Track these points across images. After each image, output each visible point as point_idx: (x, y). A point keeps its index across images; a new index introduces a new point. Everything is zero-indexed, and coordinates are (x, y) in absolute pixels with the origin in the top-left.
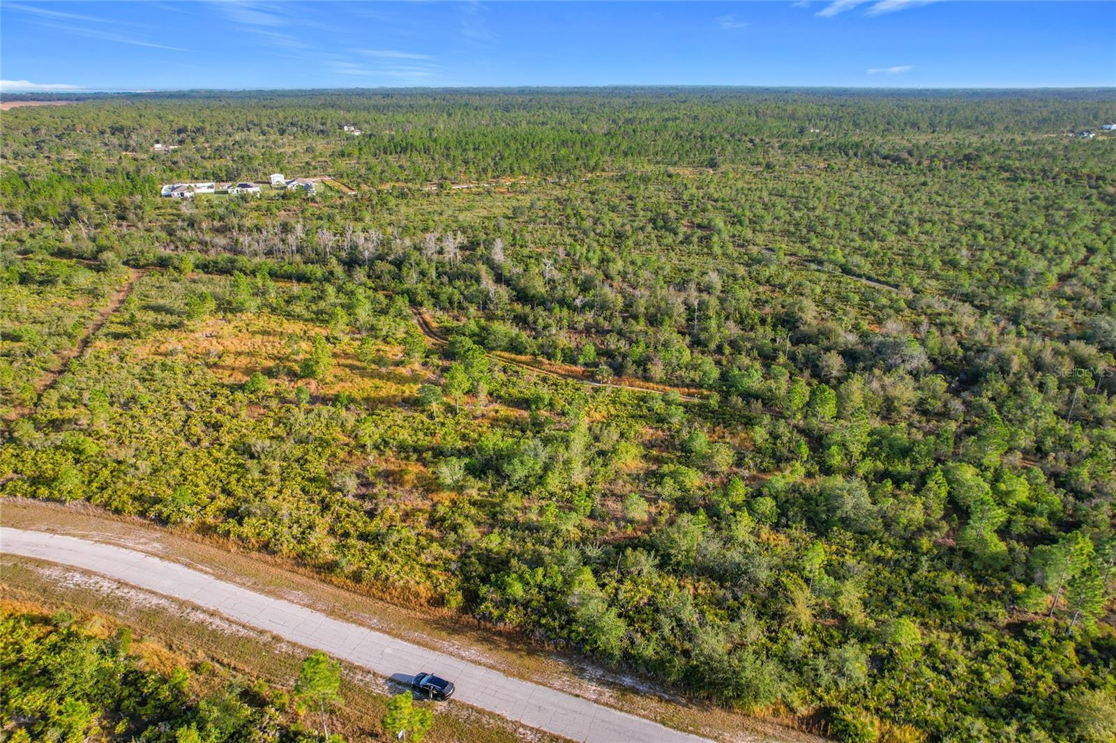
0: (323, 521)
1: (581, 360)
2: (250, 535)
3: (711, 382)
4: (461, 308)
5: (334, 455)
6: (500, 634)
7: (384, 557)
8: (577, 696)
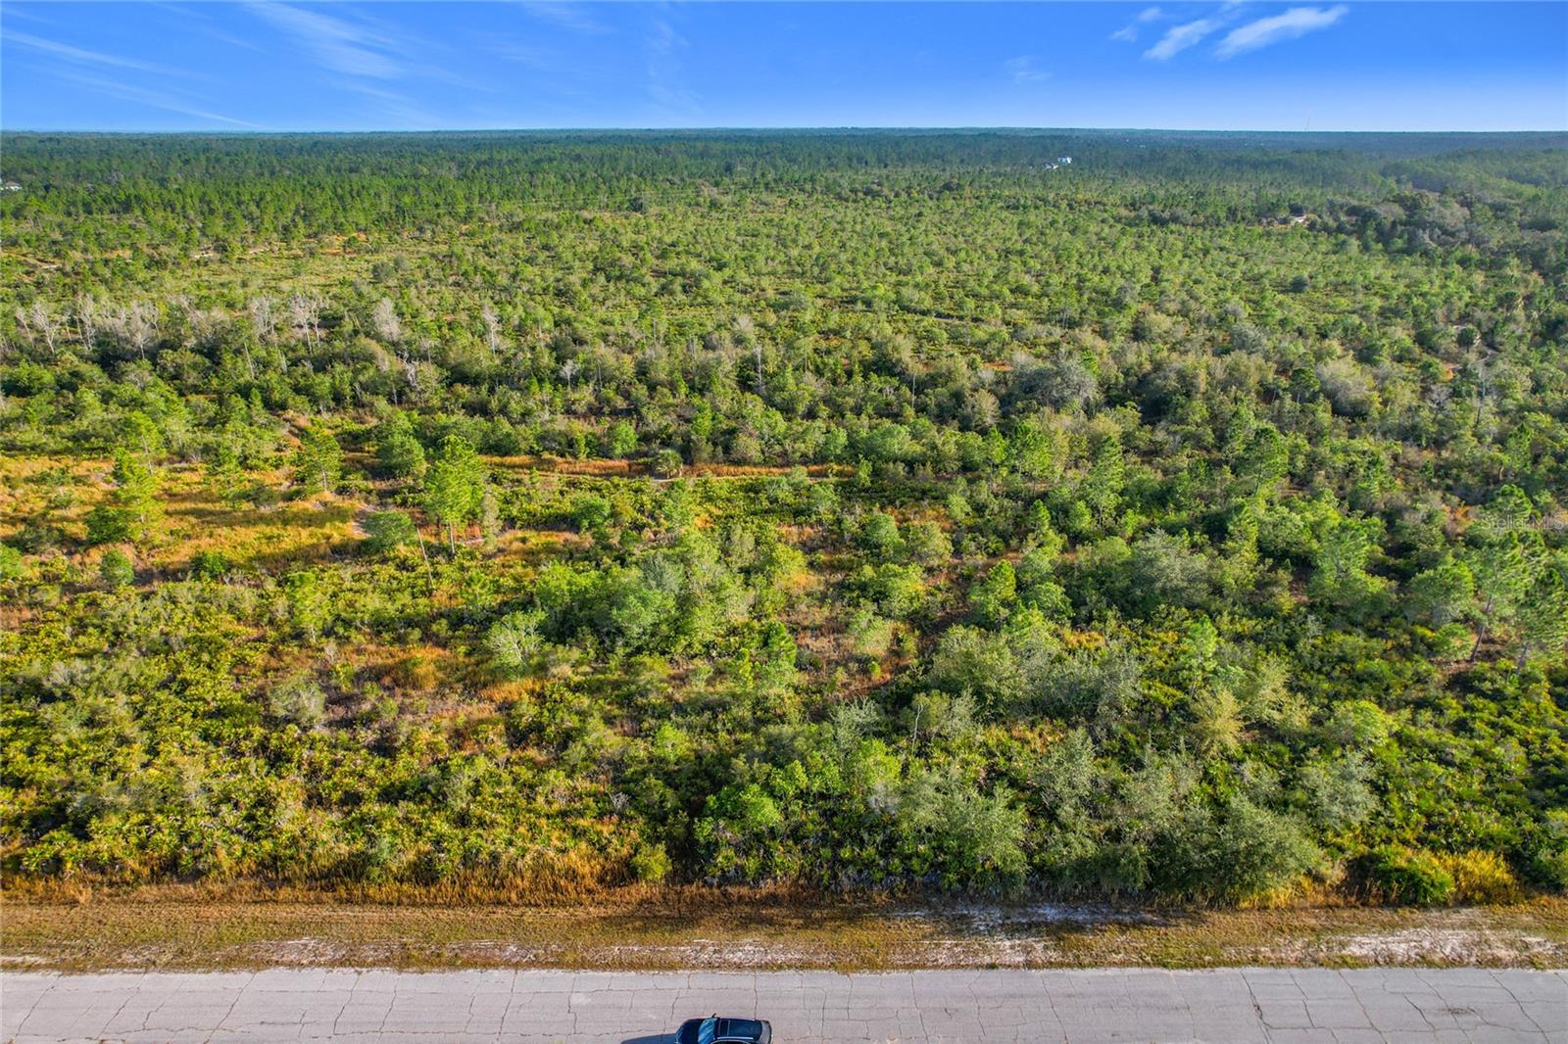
0: (284, 784)
1: (618, 451)
2: (118, 853)
3: (838, 452)
4: (358, 403)
5: (241, 661)
7: (462, 820)
8: (992, 966)
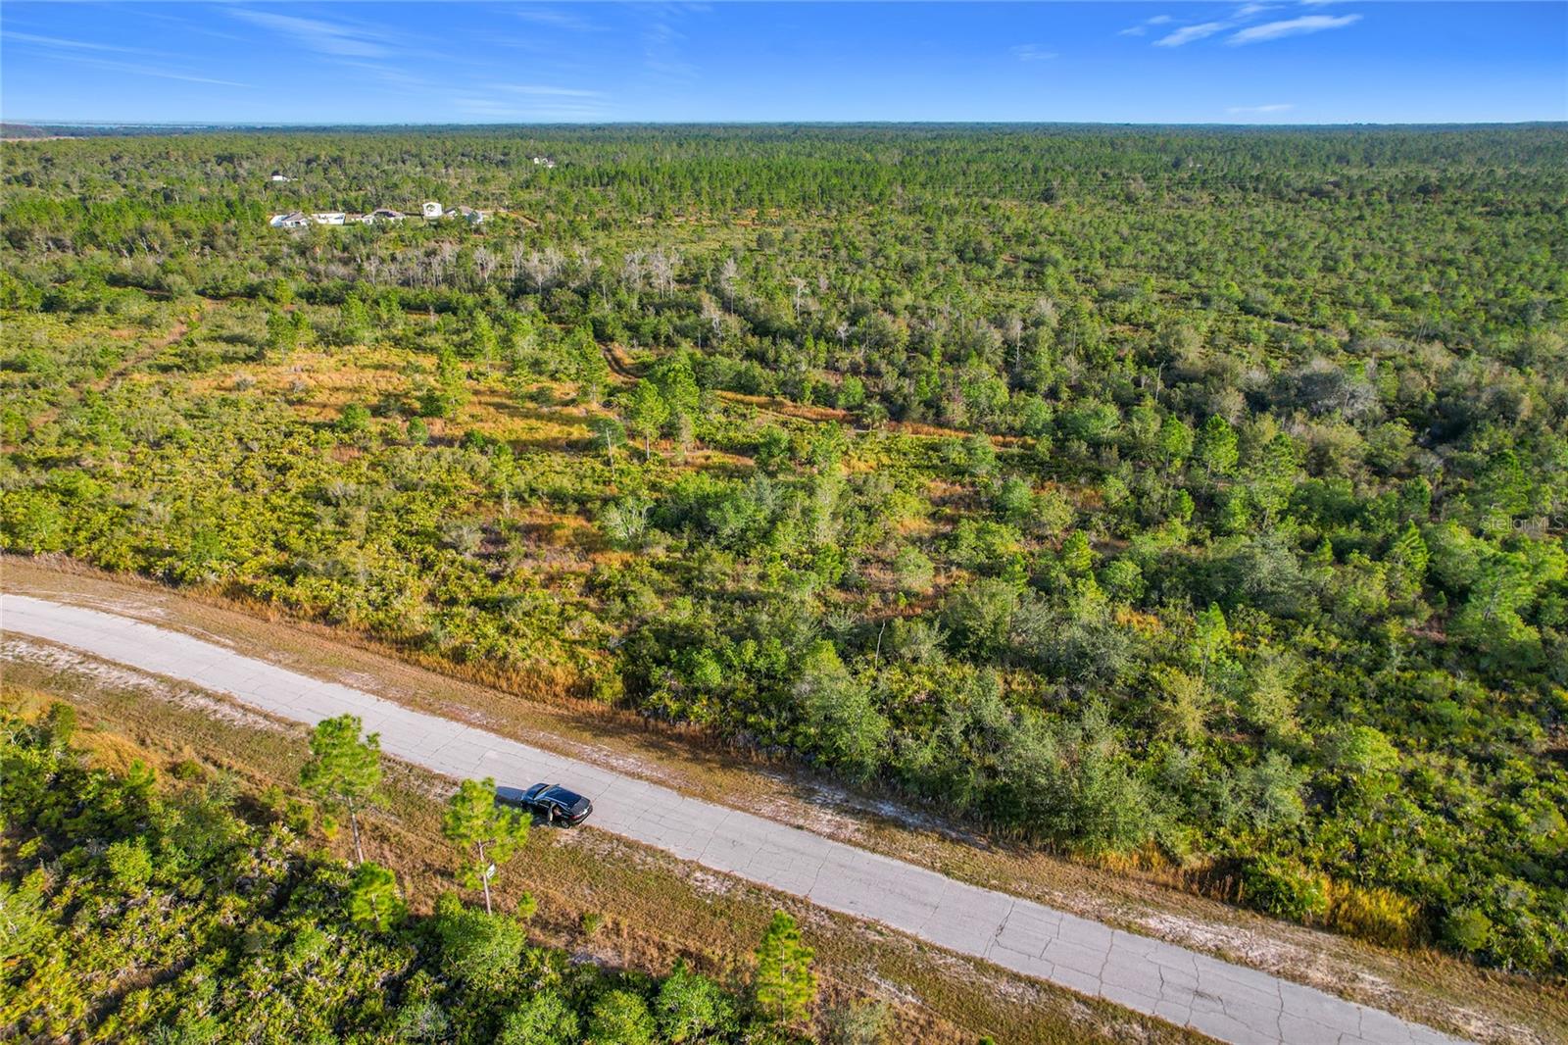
0: (419, 583)
2: (302, 599)
6: (679, 738)
7: (505, 629)
8: (800, 827)
